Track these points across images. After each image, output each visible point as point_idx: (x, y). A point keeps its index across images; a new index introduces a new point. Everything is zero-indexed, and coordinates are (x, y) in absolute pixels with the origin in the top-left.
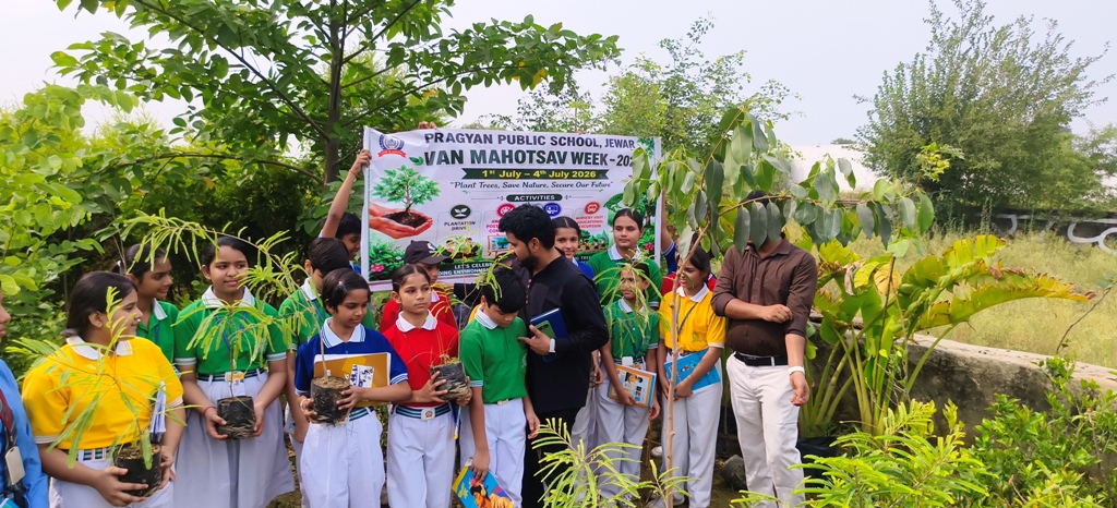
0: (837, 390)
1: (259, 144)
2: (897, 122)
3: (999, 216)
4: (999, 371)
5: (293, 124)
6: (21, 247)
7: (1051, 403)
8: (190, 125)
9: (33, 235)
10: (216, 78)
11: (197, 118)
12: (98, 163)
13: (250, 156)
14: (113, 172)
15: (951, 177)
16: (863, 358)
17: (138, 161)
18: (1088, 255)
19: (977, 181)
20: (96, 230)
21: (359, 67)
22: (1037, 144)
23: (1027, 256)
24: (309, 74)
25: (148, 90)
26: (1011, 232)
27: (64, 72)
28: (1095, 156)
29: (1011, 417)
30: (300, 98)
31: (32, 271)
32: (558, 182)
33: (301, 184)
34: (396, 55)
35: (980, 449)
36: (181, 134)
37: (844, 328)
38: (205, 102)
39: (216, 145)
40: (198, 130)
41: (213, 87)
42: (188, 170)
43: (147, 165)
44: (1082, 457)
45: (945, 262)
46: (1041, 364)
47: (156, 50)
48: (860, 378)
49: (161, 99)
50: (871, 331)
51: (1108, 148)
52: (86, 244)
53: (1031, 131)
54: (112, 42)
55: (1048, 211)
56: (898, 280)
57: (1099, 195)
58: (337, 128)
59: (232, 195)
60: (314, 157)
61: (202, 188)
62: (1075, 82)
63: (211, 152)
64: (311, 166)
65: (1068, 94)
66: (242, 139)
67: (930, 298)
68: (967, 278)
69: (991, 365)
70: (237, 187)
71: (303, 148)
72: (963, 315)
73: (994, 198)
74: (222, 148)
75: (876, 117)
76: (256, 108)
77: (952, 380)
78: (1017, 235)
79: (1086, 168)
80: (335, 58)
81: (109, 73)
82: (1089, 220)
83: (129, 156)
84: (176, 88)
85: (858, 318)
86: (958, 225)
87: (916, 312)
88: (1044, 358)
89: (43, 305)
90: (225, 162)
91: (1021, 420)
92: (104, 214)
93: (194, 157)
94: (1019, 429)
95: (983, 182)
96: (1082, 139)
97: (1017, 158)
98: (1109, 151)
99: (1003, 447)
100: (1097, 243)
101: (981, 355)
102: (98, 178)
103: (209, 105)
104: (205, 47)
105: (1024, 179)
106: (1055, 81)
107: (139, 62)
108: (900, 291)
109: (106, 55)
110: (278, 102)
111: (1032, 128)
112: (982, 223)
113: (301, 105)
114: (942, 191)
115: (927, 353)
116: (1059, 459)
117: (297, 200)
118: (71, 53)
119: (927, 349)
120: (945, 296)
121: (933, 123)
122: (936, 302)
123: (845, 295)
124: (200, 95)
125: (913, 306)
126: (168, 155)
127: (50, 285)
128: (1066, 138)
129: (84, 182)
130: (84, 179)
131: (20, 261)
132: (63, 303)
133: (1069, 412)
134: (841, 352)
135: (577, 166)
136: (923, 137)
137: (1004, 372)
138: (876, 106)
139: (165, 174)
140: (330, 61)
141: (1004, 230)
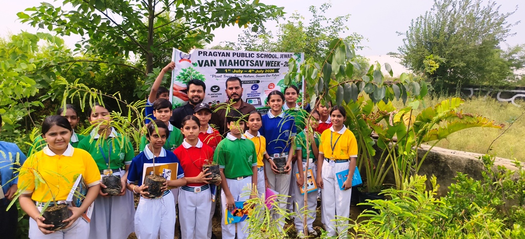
0: (385, 170)
1: (116, 56)
2: (417, 44)
3: (465, 89)
4: (460, 161)
5: (132, 46)
6: (6, 104)
7: (484, 176)
8: (83, 47)
9: (12, 99)
10: (95, 24)
11: (86, 44)
12: (40, 65)
13: (112, 61)
14: (47, 69)
15: (442, 70)
16: (397, 155)
17: (58, 64)
18: (506, 107)
19: (455, 72)
20: (39, 96)
21: (162, 19)
22: (483, 54)
23: (477, 108)
24: (139, 22)
25: (63, 30)
26: (470, 96)
27: (23, 22)
28: (510, 60)
29: (464, 182)
30: (135, 34)
31: (11, 116)
32: (259, 75)
33: (135, 74)
34: (179, 13)
35: (450, 197)
36: (79, 51)
37: (389, 141)
38: (90, 36)
39: (95, 56)
40: (87, 49)
41: (94, 28)
42: (82, 68)
43: (63, 66)
44: (496, 201)
45: (436, 111)
46: (480, 158)
47: (66, 11)
48: (395, 165)
49: (69, 35)
50: (401, 142)
51: (516, 56)
52: (36, 103)
53: (480, 48)
54: (45, 7)
55: (488, 86)
56: (414, 120)
57: (512, 79)
58: (152, 48)
59: (103, 79)
60: (142, 62)
61: (89, 76)
62: (502, 25)
63: (93, 60)
64: (140, 66)
65: (498, 31)
66: (108, 53)
67: (429, 127)
68: (446, 118)
69: (457, 159)
70: (106, 76)
71: (136, 57)
72: (444, 135)
73: (462, 80)
74: (98, 58)
75: (407, 42)
76: (113, 39)
77: (438, 166)
78: (473, 98)
79: (506, 66)
80: (150, 15)
81: (44, 22)
82: (507, 91)
83: (54, 62)
84: (76, 29)
85: (395, 137)
86: (445, 93)
87: (422, 134)
88: (481, 155)
89: (16, 131)
90: (100, 64)
91: (469, 184)
92: (44, 89)
93: (85, 62)
94: (468, 188)
95: (458, 73)
96: (504, 52)
97: (473, 61)
98: (517, 58)
99: (460, 197)
100: (511, 101)
101: (452, 154)
102: (41, 72)
103: (92, 37)
104: (90, 10)
105: (477, 71)
106: (492, 24)
107: (59, 16)
108: (414, 124)
109: (43, 13)
110: (125, 36)
111: (481, 47)
112: (457, 92)
113: (135, 37)
114: (438, 77)
115: (427, 153)
116: (486, 202)
117: (134, 82)
118: (26, 13)
119: (427, 151)
120: (436, 126)
121: (434, 45)
122: (432, 129)
123: (389, 126)
124: (87, 33)
125: (420, 131)
126: (73, 61)
127: (19, 122)
128: (497, 52)
129: (34, 74)
130: (33, 72)
131: (5, 111)
132: (25, 130)
133: (491, 181)
134: (387, 153)
135: (268, 67)
136: (429, 51)
137: (462, 162)
138: (407, 37)
139: (72, 70)
140: (148, 16)
141: (467, 96)
